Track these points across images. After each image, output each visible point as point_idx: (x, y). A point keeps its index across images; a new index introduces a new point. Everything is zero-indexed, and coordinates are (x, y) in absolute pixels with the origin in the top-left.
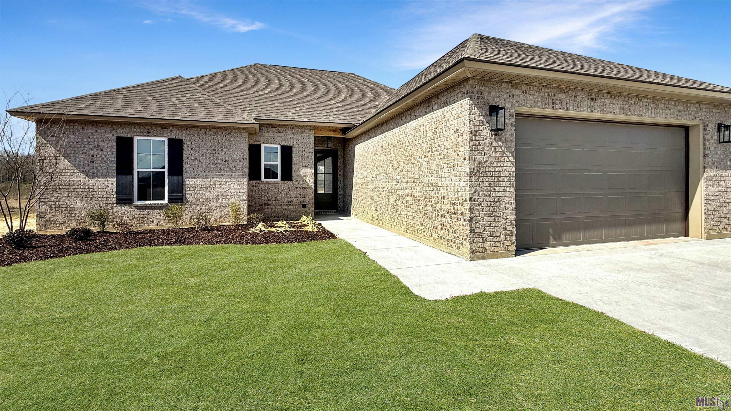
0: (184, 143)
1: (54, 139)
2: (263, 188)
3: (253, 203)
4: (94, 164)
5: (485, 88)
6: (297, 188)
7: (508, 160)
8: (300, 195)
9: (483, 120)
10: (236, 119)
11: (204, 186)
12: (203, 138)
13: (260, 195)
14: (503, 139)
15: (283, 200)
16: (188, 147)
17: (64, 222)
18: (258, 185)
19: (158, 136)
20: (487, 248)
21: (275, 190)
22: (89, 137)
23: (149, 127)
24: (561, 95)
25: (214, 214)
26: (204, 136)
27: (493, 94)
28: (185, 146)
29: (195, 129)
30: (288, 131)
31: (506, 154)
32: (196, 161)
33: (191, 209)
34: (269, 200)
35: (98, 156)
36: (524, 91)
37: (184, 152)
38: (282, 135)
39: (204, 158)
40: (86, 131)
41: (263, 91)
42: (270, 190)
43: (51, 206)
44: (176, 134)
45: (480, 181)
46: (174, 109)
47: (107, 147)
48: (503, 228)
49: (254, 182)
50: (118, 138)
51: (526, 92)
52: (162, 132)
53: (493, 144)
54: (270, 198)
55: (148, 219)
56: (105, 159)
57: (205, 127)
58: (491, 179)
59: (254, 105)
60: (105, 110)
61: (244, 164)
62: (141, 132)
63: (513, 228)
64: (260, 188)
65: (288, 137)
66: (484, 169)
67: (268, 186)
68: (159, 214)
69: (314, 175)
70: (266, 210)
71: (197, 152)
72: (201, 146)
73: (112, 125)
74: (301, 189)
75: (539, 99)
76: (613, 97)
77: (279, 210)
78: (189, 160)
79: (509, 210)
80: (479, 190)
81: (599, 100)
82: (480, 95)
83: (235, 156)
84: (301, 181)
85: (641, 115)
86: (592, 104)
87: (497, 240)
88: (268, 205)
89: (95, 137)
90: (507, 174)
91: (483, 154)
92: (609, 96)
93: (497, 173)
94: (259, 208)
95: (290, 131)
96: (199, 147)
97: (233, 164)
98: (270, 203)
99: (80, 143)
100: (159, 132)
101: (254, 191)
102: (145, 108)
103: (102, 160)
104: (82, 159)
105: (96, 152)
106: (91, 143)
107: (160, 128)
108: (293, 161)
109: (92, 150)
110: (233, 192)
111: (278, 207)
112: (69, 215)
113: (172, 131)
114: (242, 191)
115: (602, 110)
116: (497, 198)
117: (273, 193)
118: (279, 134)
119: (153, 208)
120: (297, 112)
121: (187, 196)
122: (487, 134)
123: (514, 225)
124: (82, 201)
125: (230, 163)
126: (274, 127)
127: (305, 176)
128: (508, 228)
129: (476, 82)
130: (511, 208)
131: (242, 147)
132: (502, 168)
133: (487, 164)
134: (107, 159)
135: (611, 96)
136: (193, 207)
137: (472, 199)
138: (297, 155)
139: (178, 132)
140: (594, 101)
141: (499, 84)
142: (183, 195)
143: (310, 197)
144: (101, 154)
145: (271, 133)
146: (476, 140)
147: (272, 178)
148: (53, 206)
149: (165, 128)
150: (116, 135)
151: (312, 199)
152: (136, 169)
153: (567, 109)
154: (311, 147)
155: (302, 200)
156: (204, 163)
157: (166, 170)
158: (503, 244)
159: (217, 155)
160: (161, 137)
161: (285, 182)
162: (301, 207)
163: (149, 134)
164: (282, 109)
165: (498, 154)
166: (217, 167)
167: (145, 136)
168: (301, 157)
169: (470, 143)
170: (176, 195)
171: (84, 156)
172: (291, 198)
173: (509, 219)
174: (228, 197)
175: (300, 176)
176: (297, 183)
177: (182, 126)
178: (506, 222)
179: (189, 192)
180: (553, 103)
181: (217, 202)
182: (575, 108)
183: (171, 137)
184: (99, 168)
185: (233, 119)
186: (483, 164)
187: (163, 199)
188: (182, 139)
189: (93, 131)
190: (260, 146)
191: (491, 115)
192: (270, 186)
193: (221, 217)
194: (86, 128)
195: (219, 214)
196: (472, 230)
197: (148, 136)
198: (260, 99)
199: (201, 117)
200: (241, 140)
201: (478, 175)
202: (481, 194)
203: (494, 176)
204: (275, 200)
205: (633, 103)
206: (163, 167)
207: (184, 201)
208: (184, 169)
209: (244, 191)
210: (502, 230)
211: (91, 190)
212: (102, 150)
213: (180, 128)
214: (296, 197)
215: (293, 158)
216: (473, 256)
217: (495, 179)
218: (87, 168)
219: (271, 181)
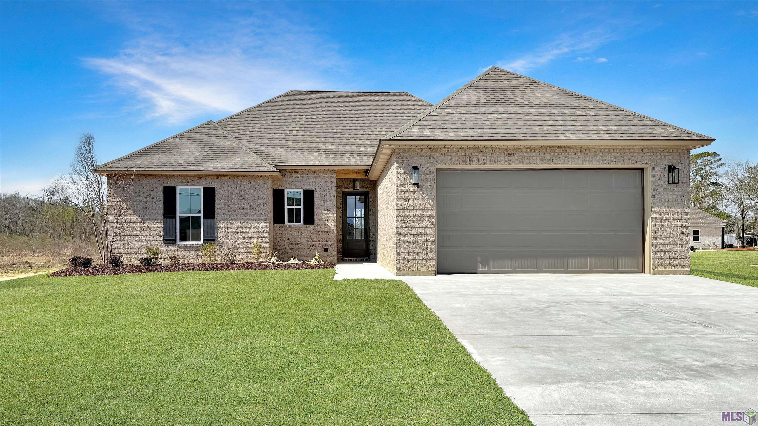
0: (216, 191)
1: (119, 190)
2: (286, 232)
3: (277, 246)
4: (148, 210)
5: (409, 154)
6: (319, 232)
7: (429, 205)
8: (323, 239)
9: (407, 177)
10: (259, 168)
11: (233, 229)
12: (231, 185)
13: (284, 239)
14: (424, 189)
15: (306, 244)
16: (219, 194)
17: (126, 257)
18: (282, 229)
19: (196, 185)
20: (411, 267)
21: (298, 234)
22: (144, 187)
23: (188, 178)
24: (478, 153)
25: (241, 254)
26: (232, 183)
27: (416, 158)
28: (216, 193)
29: (225, 178)
30: (310, 176)
31: (427, 201)
32: (226, 206)
33: (222, 249)
34: (292, 244)
35: (150, 203)
36: (443, 154)
37: (216, 198)
38: (304, 179)
39: (233, 203)
40: (141, 183)
41: (291, 131)
42: (293, 234)
43: (118, 244)
44: (209, 183)
45: (405, 220)
46: (208, 161)
47: (157, 196)
48: (425, 254)
49: (278, 226)
50: (165, 188)
51: (444, 154)
52: (198, 181)
53: (416, 194)
54: (293, 241)
55: (188, 257)
56: (155, 206)
57: (233, 176)
58: (414, 218)
59: (279, 149)
60: (155, 164)
61: (267, 209)
62: (182, 182)
63: (433, 254)
64: (284, 232)
65: (310, 181)
66: (408, 211)
67: (291, 230)
68: (196, 253)
69: (336, 219)
70: (289, 253)
71: (227, 198)
72: (230, 193)
73: (160, 177)
74: (323, 233)
75: (457, 159)
76: (533, 151)
77: (302, 253)
78: (220, 206)
79: (430, 241)
80: (404, 226)
81: (518, 155)
82: (404, 159)
83: (259, 201)
84: (323, 225)
85: (566, 163)
86: (510, 158)
87: (419, 262)
88: (291, 249)
89: (148, 188)
90: (428, 215)
91: (407, 201)
92: (528, 150)
93: (419, 214)
94: (283, 251)
95: (312, 175)
96: (228, 194)
97: (257, 209)
98: (293, 246)
99: (138, 193)
100: (196, 182)
101: (278, 234)
102: (185, 160)
103: (153, 206)
104: (139, 206)
105: (149, 200)
106: (145, 193)
107: (197, 178)
108: (315, 204)
109: (146, 198)
110: (258, 234)
111: (301, 250)
112: (130, 252)
113: (206, 180)
114: (265, 234)
115: (520, 163)
116: (419, 232)
117: (296, 237)
118: (302, 178)
119: (192, 247)
120: (320, 155)
121: (219, 238)
122: (411, 187)
123: (434, 252)
124: (139, 240)
125: (254, 208)
126: (297, 172)
127: (327, 220)
128: (429, 254)
129: (402, 150)
130: (431, 240)
131: (265, 193)
132: (423, 210)
133: (411, 208)
134: (157, 206)
135: (531, 150)
136: (223, 247)
137: (399, 233)
138: (319, 199)
139: (211, 181)
140: (512, 156)
141: (420, 150)
142: (215, 237)
143: (332, 241)
144: (152, 202)
145: (295, 177)
146: (401, 191)
147: (296, 222)
148: (119, 245)
149: (201, 178)
150: (163, 186)
151: (334, 244)
152: (178, 214)
153: (484, 164)
154: (333, 191)
155: (324, 244)
156: (233, 208)
157: (201, 215)
158: (425, 265)
159: (243, 201)
160: (198, 185)
161: (308, 226)
162: (324, 251)
163: (188, 184)
164: (306, 153)
165: (420, 201)
166: (243, 211)
167: (185, 185)
168: (322, 201)
169: (396, 194)
170: (209, 237)
171: (140, 203)
172: (313, 241)
173: (430, 248)
174: (253, 239)
175: (321, 220)
176: (319, 227)
177: (215, 176)
178: (427, 250)
179: (220, 234)
180: (470, 160)
181: (243, 243)
182: (492, 163)
183: (205, 186)
184: (151, 213)
185: (257, 168)
186: (408, 208)
187: (199, 240)
188: (214, 188)
189: (146, 182)
190: (283, 191)
191: (413, 173)
192: (293, 229)
193: (247, 257)
194: (141, 180)
195: (245, 254)
196: (398, 254)
197: (187, 185)
198: (286, 142)
199: (229, 167)
200: (264, 186)
201: (403, 216)
202: (406, 229)
203: (416, 216)
204: (297, 244)
205: (556, 154)
206: (199, 212)
207: (217, 242)
208: (216, 213)
209: (267, 234)
210: (424, 255)
211: (145, 232)
212: (153, 198)
213: (212, 178)
214: (319, 241)
215: (315, 202)
216: (399, 272)
217: (417, 218)
218: (142, 214)
219: (294, 225)
